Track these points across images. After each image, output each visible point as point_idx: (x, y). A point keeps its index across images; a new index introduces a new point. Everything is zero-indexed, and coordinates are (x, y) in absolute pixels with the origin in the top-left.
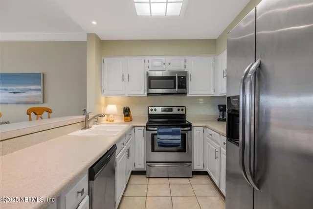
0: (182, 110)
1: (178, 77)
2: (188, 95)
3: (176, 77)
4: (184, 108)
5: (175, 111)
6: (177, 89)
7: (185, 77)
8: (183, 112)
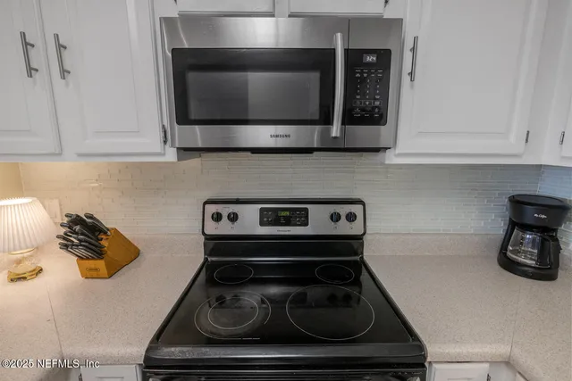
0: (351, 217)
1: (347, 52)
2: (391, 158)
3: (333, 52)
4: (357, 209)
5: (318, 223)
6: (335, 130)
7: (384, 56)
8: (354, 229)
